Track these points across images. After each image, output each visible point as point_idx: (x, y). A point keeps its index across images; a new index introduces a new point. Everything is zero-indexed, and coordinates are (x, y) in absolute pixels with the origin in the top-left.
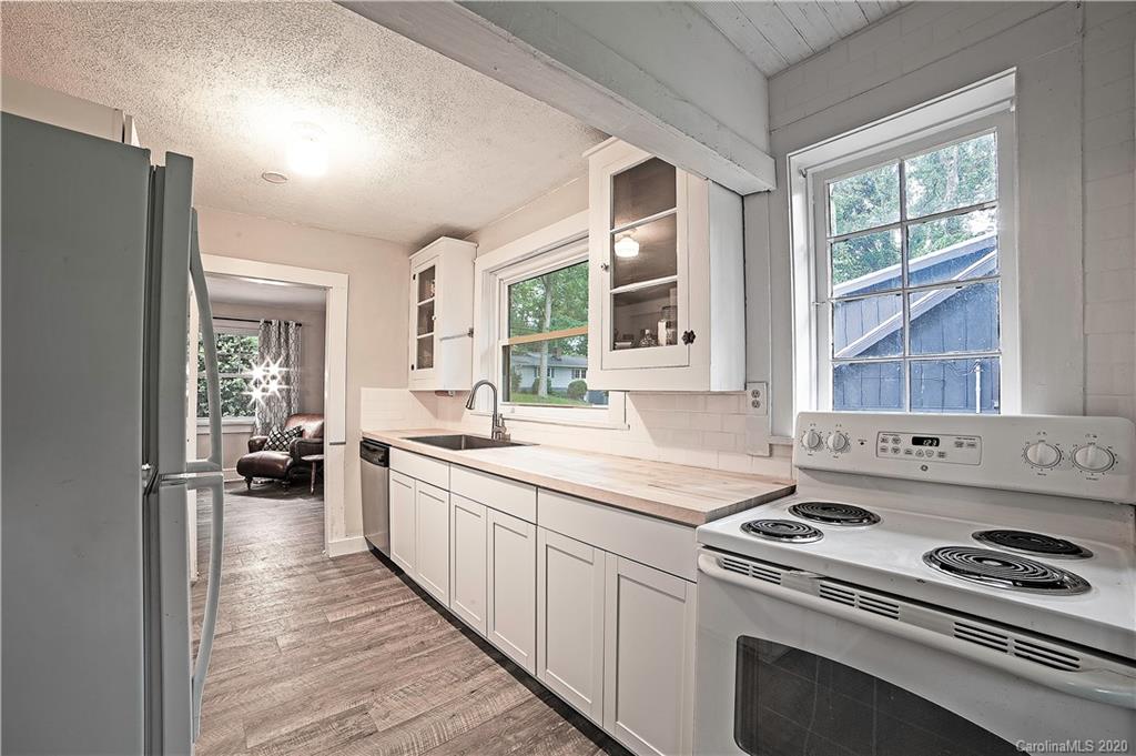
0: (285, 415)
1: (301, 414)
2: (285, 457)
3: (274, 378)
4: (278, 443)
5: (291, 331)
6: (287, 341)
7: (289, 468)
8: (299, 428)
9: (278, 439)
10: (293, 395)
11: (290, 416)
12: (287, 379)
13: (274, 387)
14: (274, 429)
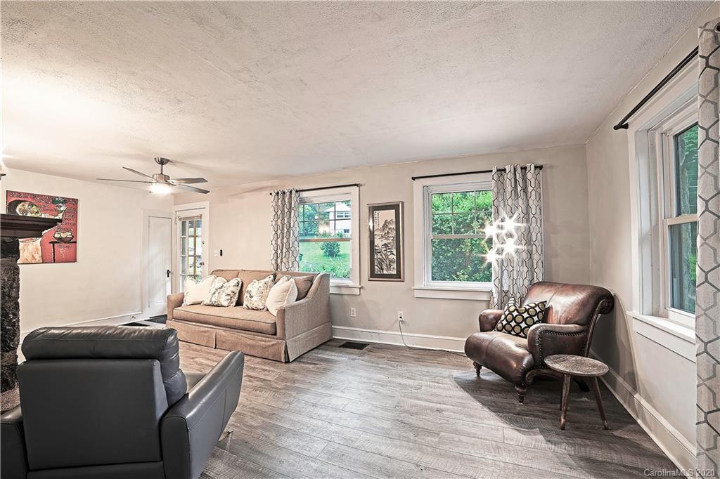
0: (526, 283)
1: (546, 283)
2: (521, 351)
3: (511, 236)
4: (513, 324)
5: (529, 176)
6: (525, 190)
7: (526, 371)
8: (544, 303)
9: (514, 318)
10: (536, 257)
11: (533, 285)
12: (527, 238)
13: (510, 247)
14: (511, 302)
